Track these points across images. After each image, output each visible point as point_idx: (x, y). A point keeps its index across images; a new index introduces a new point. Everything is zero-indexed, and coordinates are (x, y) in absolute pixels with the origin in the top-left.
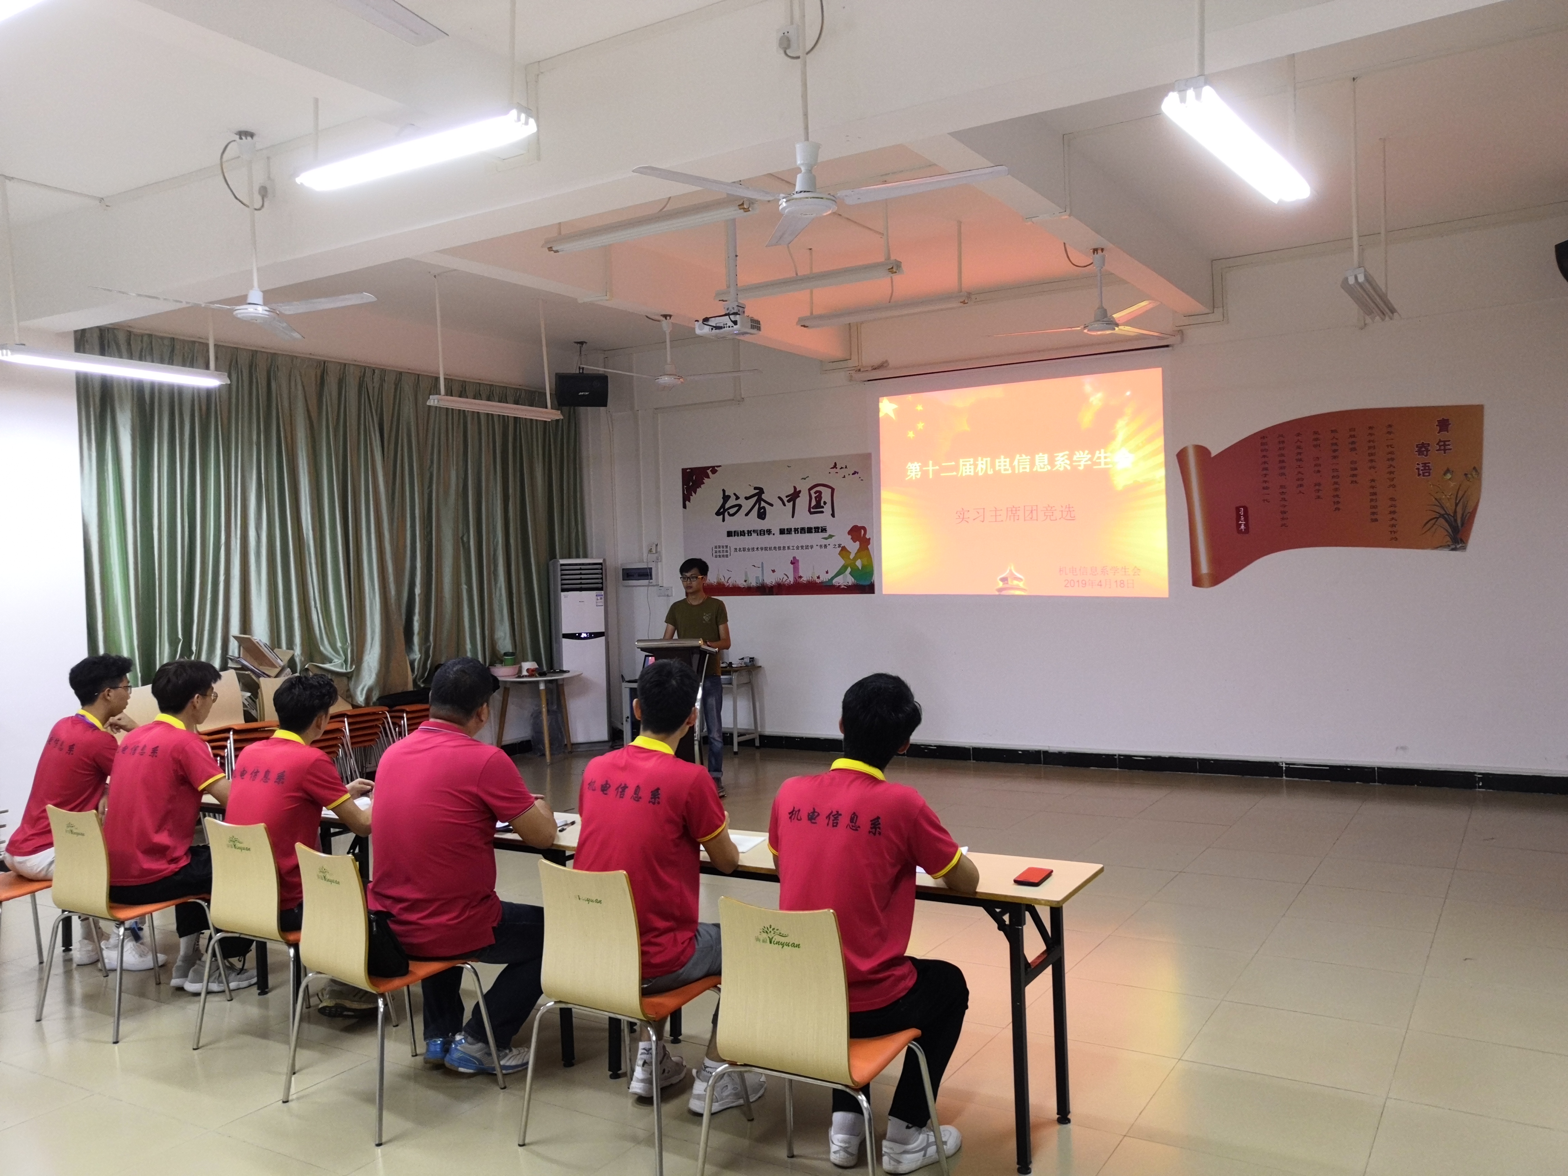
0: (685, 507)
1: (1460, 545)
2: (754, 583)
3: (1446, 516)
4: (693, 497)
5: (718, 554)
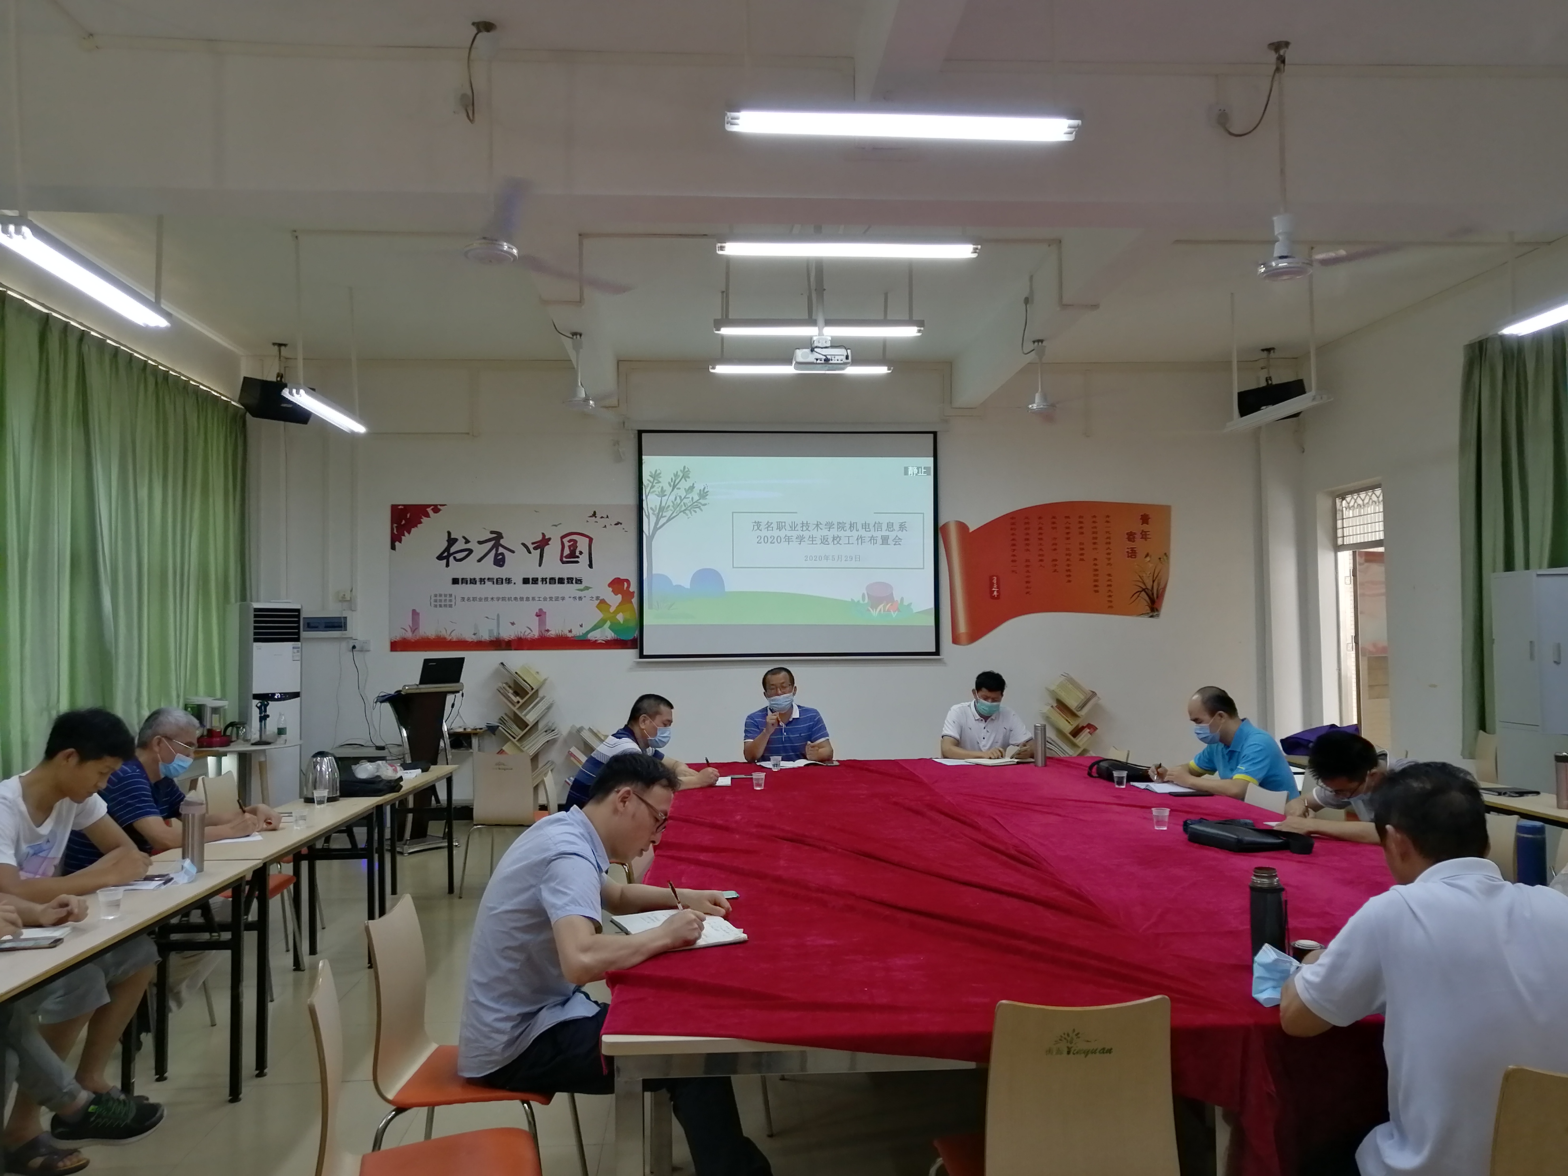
0: (393, 547)
1: (1156, 613)
2: (485, 636)
3: (1146, 590)
4: (406, 538)
5: (438, 603)
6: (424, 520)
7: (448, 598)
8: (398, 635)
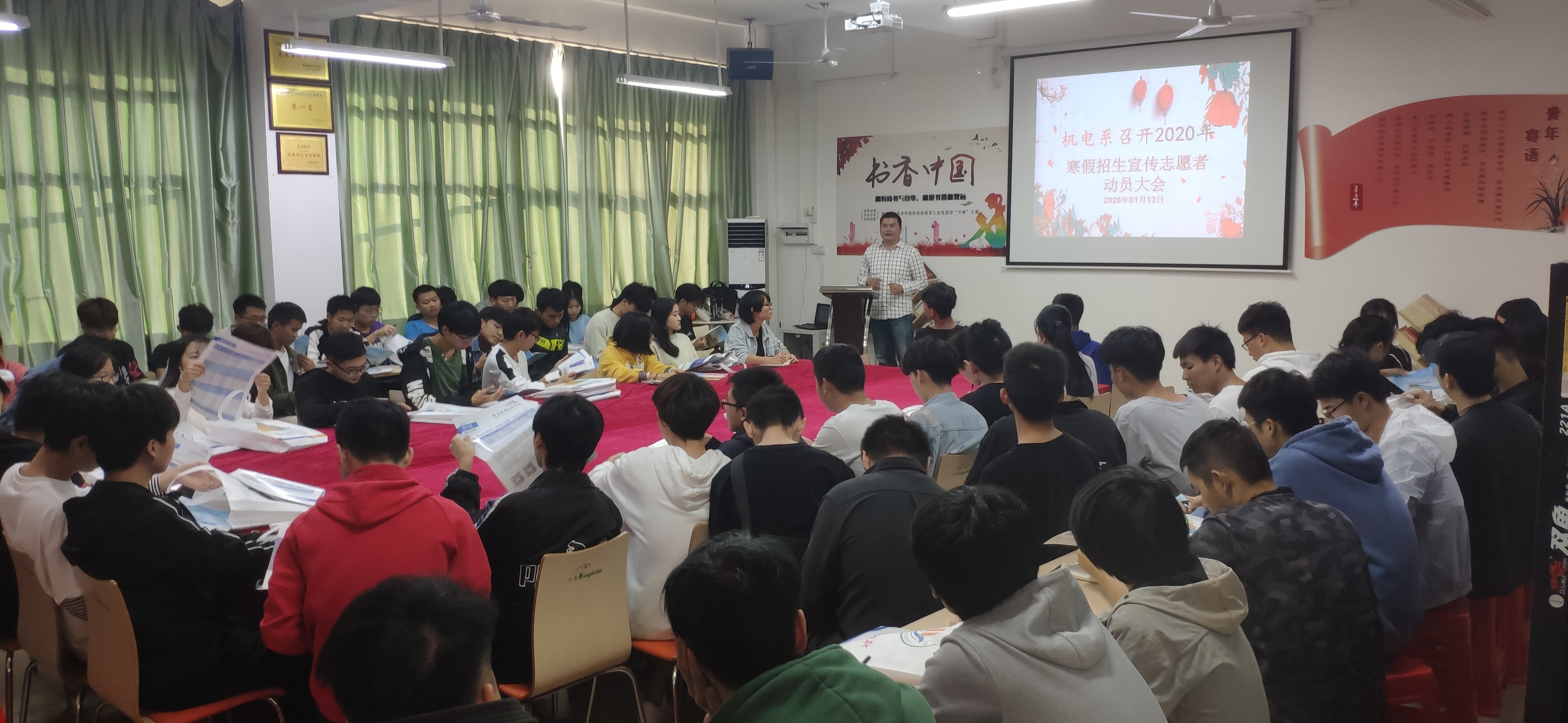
0: (839, 173)
1: (1560, 227)
3: (1548, 199)
4: (847, 165)
5: (867, 217)
6: (859, 149)
7: (873, 213)
8: (842, 242)
